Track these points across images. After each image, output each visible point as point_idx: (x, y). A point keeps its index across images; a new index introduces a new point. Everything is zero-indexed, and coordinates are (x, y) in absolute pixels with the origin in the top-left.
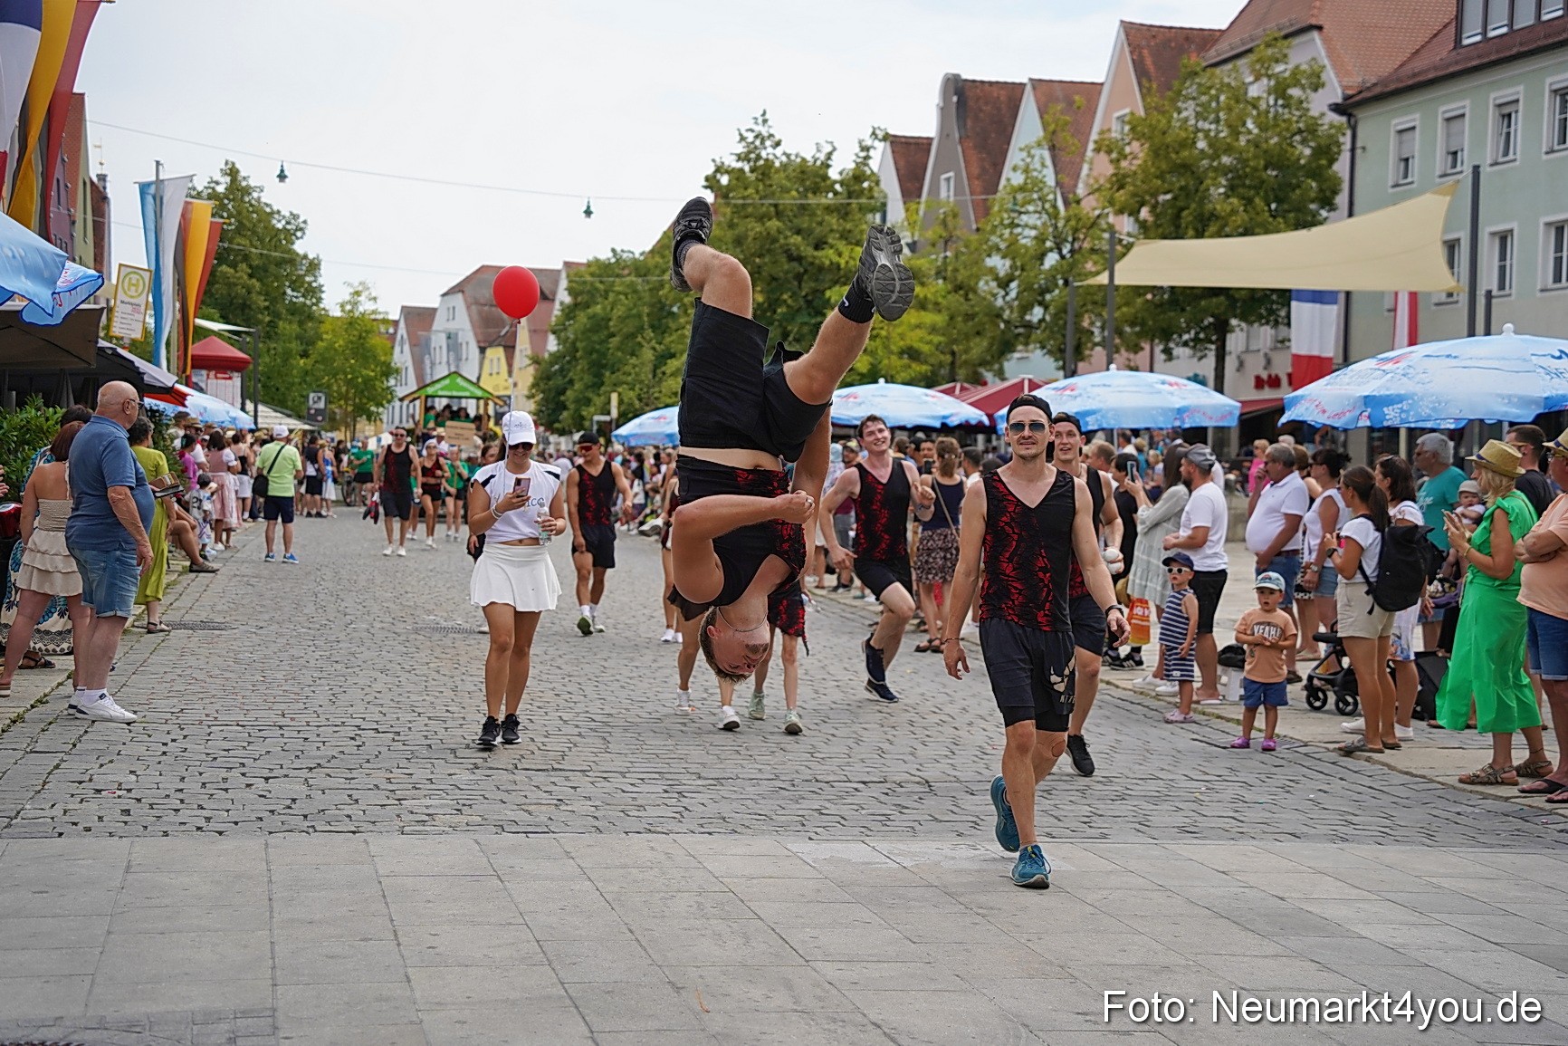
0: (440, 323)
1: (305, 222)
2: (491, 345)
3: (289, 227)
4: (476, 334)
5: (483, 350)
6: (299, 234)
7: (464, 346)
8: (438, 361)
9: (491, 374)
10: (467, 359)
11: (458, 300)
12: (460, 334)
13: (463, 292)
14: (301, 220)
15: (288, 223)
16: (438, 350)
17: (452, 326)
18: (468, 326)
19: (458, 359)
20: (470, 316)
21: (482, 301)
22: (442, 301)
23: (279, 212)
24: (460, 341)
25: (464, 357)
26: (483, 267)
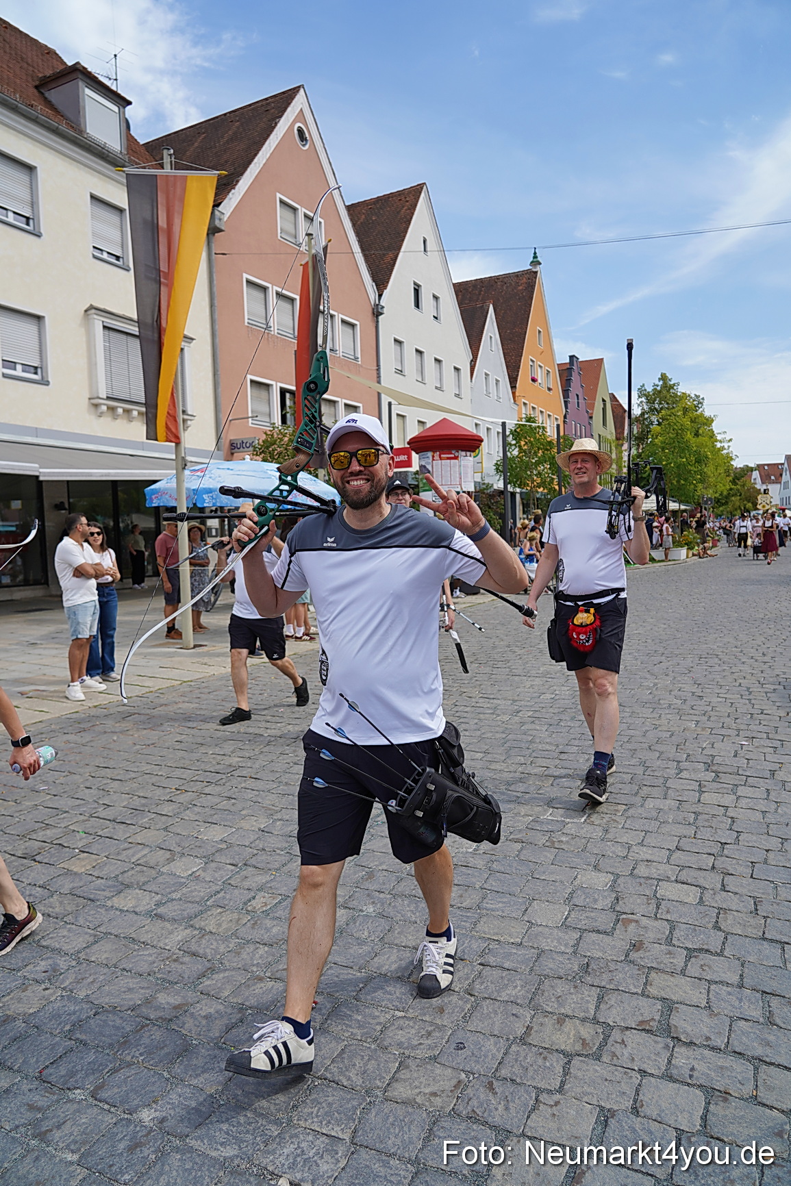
1: (703, 399)
3: (695, 403)
6: (700, 406)
14: (701, 397)
15: (694, 401)
23: (689, 395)
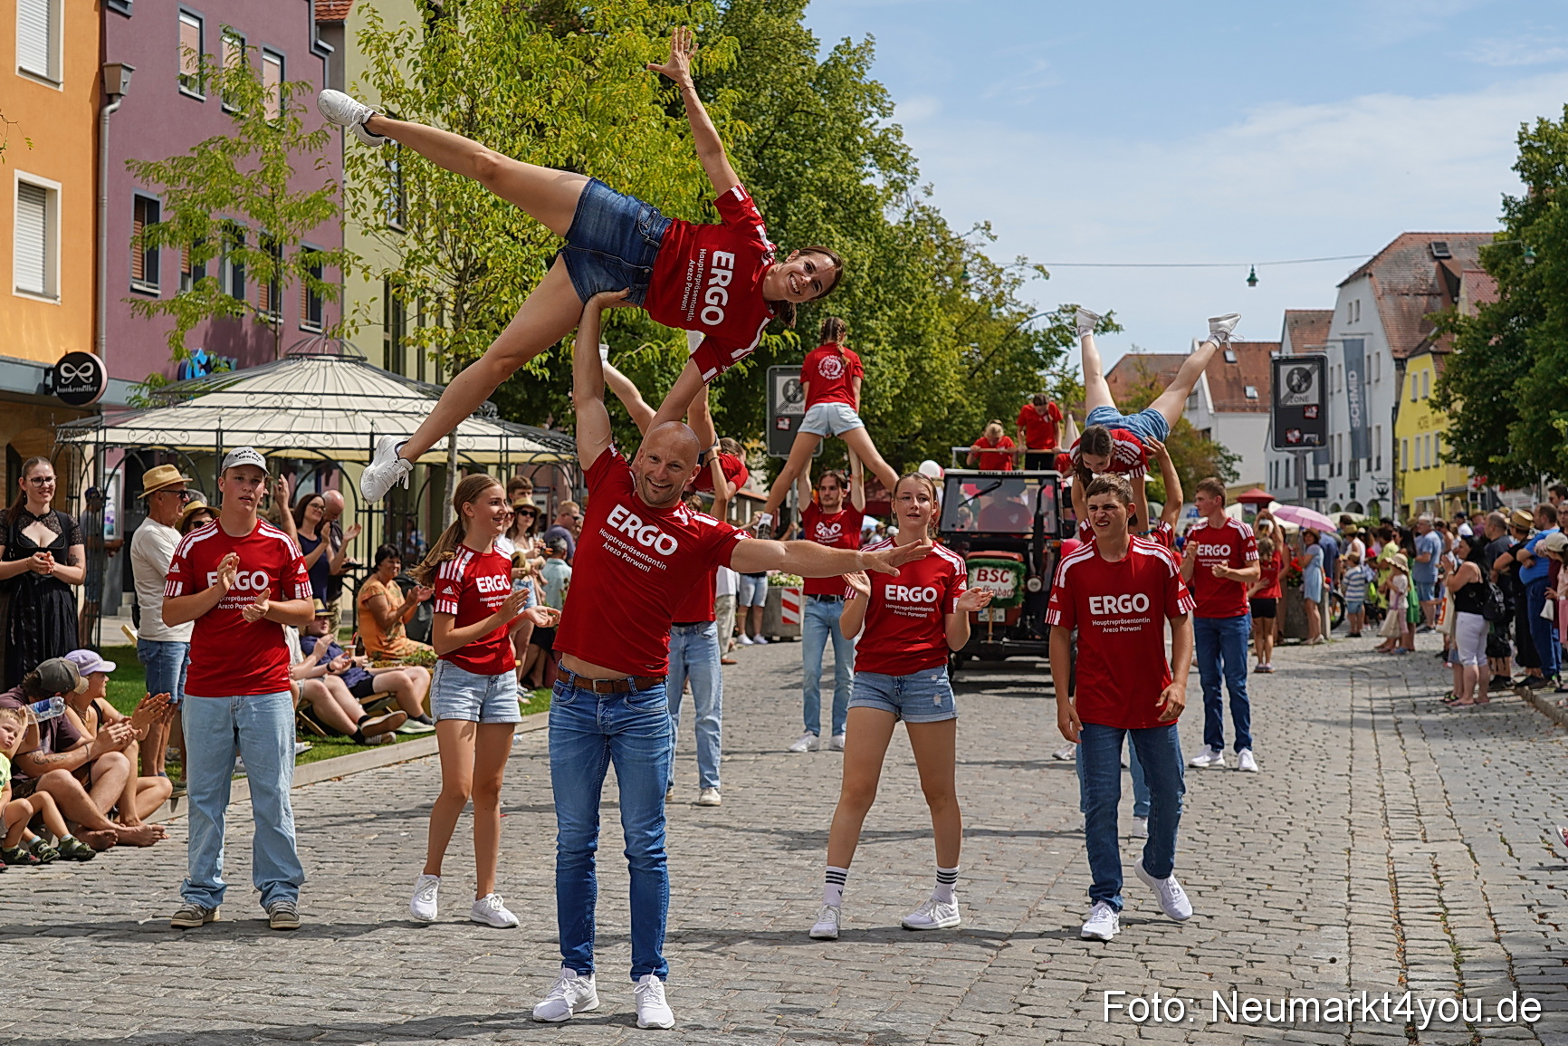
0: (1336, 332)
2: (1412, 355)
4: (1389, 340)
5: (1401, 364)
7: (1374, 358)
8: (1336, 390)
9: (1415, 401)
10: (1378, 381)
11: (1364, 289)
12: (1366, 339)
13: (1371, 275)
16: (1336, 369)
17: (1356, 329)
18: (1377, 328)
19: (1363, 382)
20: (1381, 312)
21: (1401, 287)
22: (1340, 293)
24: (1366, 354)
25: (1374, 378)
26: (1404, 235)
